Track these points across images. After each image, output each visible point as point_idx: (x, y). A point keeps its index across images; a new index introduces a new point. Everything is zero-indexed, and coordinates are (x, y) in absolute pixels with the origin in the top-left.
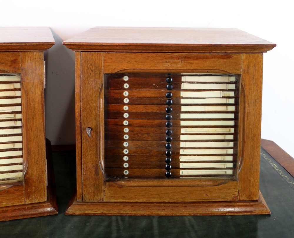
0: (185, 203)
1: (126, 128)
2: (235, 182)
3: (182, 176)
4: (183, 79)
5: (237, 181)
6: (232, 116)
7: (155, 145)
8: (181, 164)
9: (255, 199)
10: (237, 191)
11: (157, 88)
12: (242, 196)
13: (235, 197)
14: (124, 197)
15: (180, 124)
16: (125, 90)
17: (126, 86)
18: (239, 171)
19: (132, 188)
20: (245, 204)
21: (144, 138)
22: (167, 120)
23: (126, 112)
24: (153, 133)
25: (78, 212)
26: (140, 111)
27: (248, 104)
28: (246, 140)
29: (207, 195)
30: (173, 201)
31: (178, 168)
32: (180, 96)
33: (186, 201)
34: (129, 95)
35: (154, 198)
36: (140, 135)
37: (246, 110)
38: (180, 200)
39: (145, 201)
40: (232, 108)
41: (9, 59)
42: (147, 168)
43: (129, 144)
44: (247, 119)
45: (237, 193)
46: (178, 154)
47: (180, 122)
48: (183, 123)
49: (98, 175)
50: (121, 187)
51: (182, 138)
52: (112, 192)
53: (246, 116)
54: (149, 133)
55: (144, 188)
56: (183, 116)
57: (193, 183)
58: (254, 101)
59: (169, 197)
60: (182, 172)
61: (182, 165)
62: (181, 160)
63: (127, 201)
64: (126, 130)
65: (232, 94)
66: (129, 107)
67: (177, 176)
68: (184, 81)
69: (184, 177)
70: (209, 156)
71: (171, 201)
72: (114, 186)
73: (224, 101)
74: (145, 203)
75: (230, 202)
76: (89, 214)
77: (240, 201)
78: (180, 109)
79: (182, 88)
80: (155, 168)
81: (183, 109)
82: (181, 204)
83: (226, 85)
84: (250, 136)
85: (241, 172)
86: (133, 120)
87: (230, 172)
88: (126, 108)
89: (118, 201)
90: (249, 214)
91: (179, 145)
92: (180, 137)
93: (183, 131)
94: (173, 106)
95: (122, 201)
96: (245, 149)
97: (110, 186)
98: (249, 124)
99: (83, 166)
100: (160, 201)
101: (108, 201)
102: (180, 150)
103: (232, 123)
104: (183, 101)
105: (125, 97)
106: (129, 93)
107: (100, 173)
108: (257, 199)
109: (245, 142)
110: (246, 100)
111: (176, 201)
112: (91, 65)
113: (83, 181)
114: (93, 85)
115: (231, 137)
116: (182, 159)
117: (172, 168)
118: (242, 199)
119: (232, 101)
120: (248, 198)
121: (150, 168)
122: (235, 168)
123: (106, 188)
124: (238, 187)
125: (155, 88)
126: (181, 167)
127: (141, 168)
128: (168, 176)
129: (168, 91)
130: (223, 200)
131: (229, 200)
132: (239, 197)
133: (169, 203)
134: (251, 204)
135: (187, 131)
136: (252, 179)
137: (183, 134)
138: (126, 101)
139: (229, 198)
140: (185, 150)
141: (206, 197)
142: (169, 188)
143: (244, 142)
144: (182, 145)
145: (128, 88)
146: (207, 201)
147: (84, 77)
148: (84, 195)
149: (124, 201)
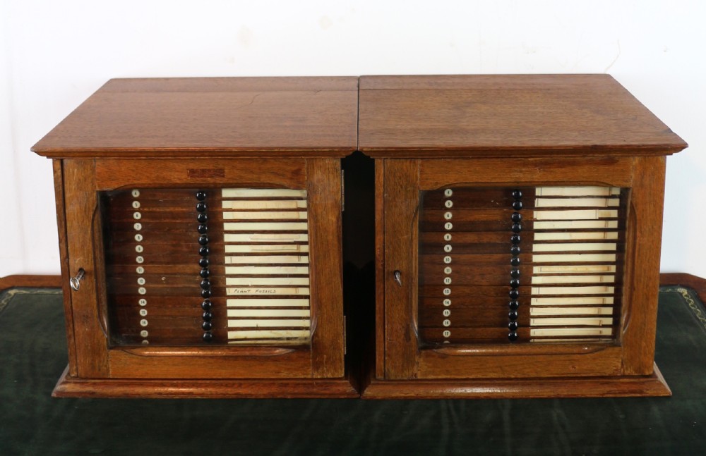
0: (540, 378)
1: (448, 268)
2: (617, 349)
3: (534, 338)
4: (538, 192)
5: (620, 346)
6: (613, 247)
7: (492, 293)
8: (532, 320)
9: (647, 373)
10: (621, 361)
11: (497, 207)
12: (627, 369)
13: (616, 370)
14: (448, 372)
15: (531, 260)
16: (447, 210)
17: (449, 204)
18: (623, 332)
19: (461, 358)
20: (632, 380)
21: (476, 281)
22: (511, 255)
23: (448, 243)
24: (490, 274)
25: (380, 395)
26: (469, 242)
27: (641, 232)
28: (635, 285)
29: (573, 367)
30: (523, 376)
31: (528, 326)
32: (532, 218)
33: (542, 376)
34: (453, 218)
35: (494, 372)
36: (469, 277)
37: (637, 241)
38: (533, 375)
39: (479, 376)
40: (614, 235)
41: (289, 168)
42: (480, 327)
43: (452, 291)
44: (639, 255)
45: (620, 365)
46: (528, 305)
47: (532, 257)
48: (536, 259)
49: (410, 339)
50: (444, 356)
51: (535, 280)
52: (430, 365)
53: (637, 249)
54: (483, 274)
55: (478, 357)
56: (536, 248)
57: (553, 350)
58: (651, 227)
59: (516, 370)
60: (534, 333)
61: (533, 322)
62: (532, 314)
63: (453, 377)
64: (448, 270)
65: (614, 214)
66: (452, 235)
67: (526, 339)
68: (540, 195)
69: (536, 340)
70: (575, 308)
71: (519, 376)
72: (433, 356)
73: (601, 224)
74: (479, 379)
75: (609, 377)
76: (397, 397)
77: (624, 376)
78: (533, 237)
79: (536, 206)
80: (491, 326)
81: (538, 237)
82: (535, 381)
83: (604, 200)
84: (642, 279)
85: (627, 332)
86: (458, 256)
87: (608, 332)
88: (448, 237)
89: (440, 377)
90: (639, 395)
91: (530, 291)
92: (531, 279)
93: (536, 270)
94: (522, 232)
95: (444, 377)
96: (634, 299)
97: (427, 356)
98: (641, 262)
99: (386, 327)
100: (502, 376)
101: (425, 378)
102: (530, 300)
103: (612, 258)
104: (536, 226)
105: (447, 221)
106: (453, 214)
107: (412, 338)
108: (651, 372)
109: (634, 289)
110: (638, 226)
111: (526, 376)
112: (400, 178)
113: (386, 349)
114: (403, 207)
115: (611, 279)
116: (534, 312)
117: (519, 325)
118: (627, 373)
119: (614, 224)
120: (636, 371)
121: (485, 326)
122: (616, 326)
123: (421, 360)
124: (621, 356)
125: (493, 207)
126: (532, 324)
127: (470, 327)
128: (513, 340)
129: (515, 211)
130: (598, 374)
131: (607, 375)
132: (622, 370)
133: (516, 379)
134: (642, 380)
135: (543, 269)
136: (644, 344)
137: (536, 275)
138: (448, 226)
139: (608, 372)
140: (539, 300)
141: (572, 370)
142: (518, 357)
143: (632, 288)
144: (534, 291)
145: (452, 207)
146: (574, 376)
147: (389, 196)
148: (388, 369)
149: (449, 377)
